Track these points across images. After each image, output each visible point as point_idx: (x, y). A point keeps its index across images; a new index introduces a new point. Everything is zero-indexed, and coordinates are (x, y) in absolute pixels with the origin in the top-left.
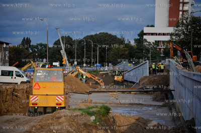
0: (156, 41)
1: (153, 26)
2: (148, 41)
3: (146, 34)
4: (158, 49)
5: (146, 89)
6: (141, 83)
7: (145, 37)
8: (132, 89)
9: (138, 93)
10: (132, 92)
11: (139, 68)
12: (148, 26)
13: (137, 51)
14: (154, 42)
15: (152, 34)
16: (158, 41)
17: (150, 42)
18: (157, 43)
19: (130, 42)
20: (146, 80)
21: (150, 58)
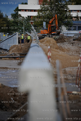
0: (28, 16)
1: (26, 4)
2: (22, 16)
3: (20, 10)
4: (30, 23)
5: (14, 55)
6: (11, 51)
7: (20, 13)
8: (3, 55)
9: (7, 58)
10: (3, 58)
11: (11, 38)
12: (23, 4)
13: (13, 24)
14: (27, 17)
15: (26, 10)
16: (30, 16)
17: (23, 17)
18: (29, 17)
19: (7, 16)
20: (15, 48)
21: (24, 30)
